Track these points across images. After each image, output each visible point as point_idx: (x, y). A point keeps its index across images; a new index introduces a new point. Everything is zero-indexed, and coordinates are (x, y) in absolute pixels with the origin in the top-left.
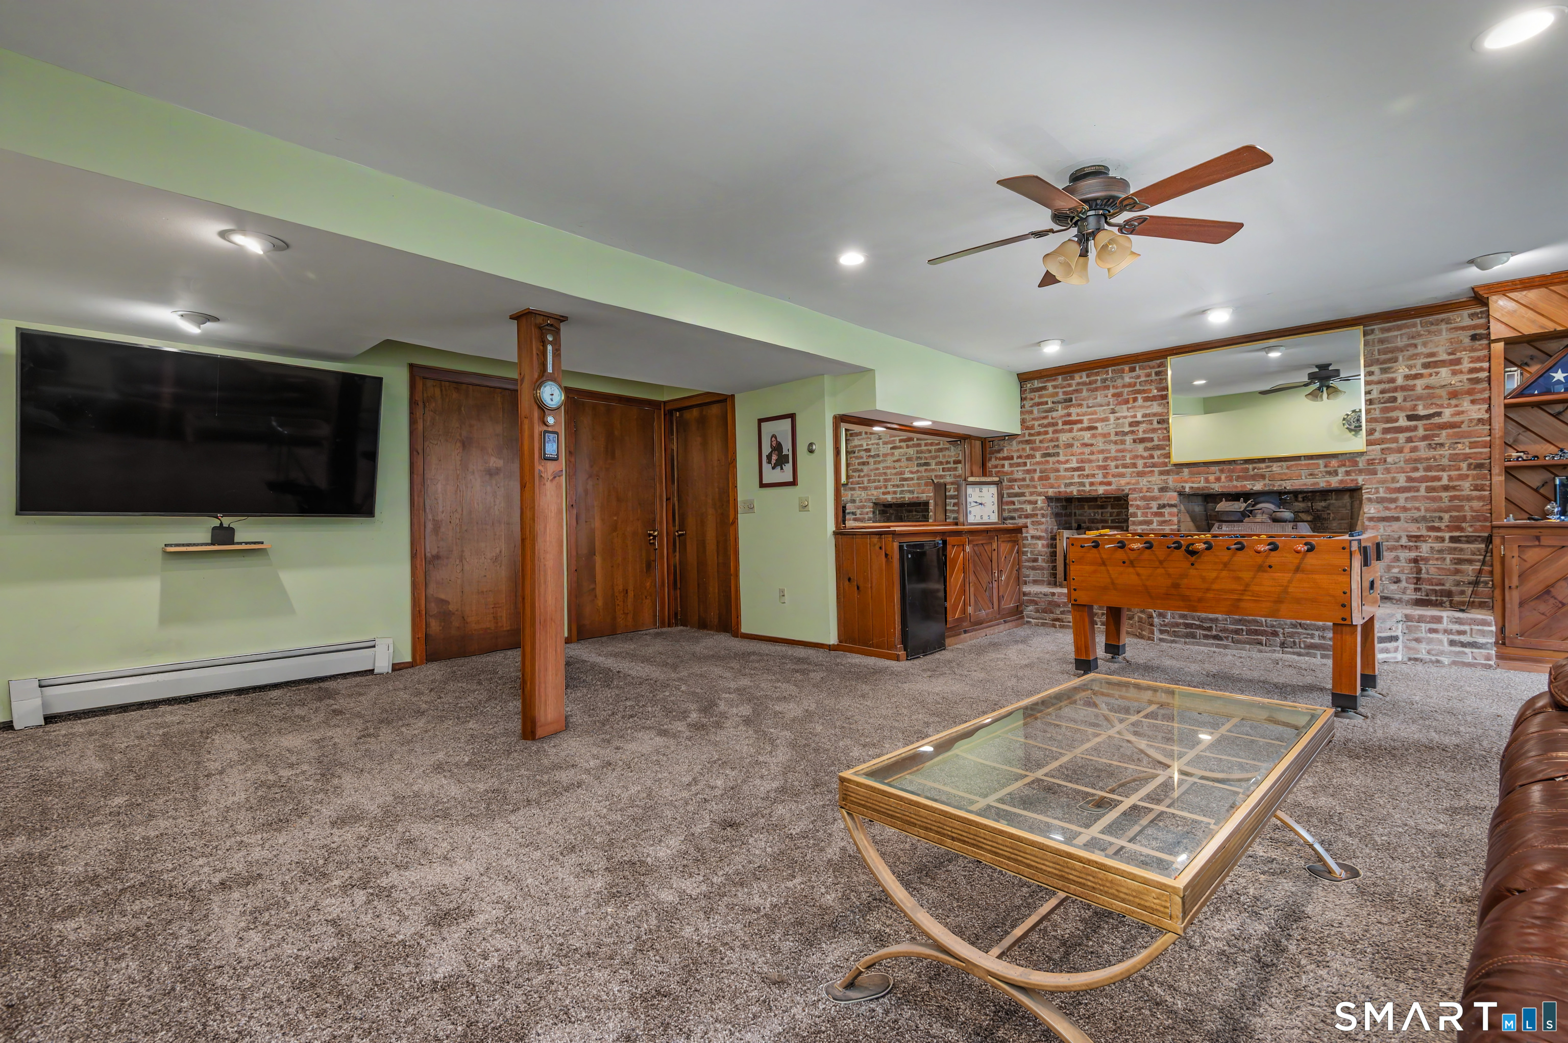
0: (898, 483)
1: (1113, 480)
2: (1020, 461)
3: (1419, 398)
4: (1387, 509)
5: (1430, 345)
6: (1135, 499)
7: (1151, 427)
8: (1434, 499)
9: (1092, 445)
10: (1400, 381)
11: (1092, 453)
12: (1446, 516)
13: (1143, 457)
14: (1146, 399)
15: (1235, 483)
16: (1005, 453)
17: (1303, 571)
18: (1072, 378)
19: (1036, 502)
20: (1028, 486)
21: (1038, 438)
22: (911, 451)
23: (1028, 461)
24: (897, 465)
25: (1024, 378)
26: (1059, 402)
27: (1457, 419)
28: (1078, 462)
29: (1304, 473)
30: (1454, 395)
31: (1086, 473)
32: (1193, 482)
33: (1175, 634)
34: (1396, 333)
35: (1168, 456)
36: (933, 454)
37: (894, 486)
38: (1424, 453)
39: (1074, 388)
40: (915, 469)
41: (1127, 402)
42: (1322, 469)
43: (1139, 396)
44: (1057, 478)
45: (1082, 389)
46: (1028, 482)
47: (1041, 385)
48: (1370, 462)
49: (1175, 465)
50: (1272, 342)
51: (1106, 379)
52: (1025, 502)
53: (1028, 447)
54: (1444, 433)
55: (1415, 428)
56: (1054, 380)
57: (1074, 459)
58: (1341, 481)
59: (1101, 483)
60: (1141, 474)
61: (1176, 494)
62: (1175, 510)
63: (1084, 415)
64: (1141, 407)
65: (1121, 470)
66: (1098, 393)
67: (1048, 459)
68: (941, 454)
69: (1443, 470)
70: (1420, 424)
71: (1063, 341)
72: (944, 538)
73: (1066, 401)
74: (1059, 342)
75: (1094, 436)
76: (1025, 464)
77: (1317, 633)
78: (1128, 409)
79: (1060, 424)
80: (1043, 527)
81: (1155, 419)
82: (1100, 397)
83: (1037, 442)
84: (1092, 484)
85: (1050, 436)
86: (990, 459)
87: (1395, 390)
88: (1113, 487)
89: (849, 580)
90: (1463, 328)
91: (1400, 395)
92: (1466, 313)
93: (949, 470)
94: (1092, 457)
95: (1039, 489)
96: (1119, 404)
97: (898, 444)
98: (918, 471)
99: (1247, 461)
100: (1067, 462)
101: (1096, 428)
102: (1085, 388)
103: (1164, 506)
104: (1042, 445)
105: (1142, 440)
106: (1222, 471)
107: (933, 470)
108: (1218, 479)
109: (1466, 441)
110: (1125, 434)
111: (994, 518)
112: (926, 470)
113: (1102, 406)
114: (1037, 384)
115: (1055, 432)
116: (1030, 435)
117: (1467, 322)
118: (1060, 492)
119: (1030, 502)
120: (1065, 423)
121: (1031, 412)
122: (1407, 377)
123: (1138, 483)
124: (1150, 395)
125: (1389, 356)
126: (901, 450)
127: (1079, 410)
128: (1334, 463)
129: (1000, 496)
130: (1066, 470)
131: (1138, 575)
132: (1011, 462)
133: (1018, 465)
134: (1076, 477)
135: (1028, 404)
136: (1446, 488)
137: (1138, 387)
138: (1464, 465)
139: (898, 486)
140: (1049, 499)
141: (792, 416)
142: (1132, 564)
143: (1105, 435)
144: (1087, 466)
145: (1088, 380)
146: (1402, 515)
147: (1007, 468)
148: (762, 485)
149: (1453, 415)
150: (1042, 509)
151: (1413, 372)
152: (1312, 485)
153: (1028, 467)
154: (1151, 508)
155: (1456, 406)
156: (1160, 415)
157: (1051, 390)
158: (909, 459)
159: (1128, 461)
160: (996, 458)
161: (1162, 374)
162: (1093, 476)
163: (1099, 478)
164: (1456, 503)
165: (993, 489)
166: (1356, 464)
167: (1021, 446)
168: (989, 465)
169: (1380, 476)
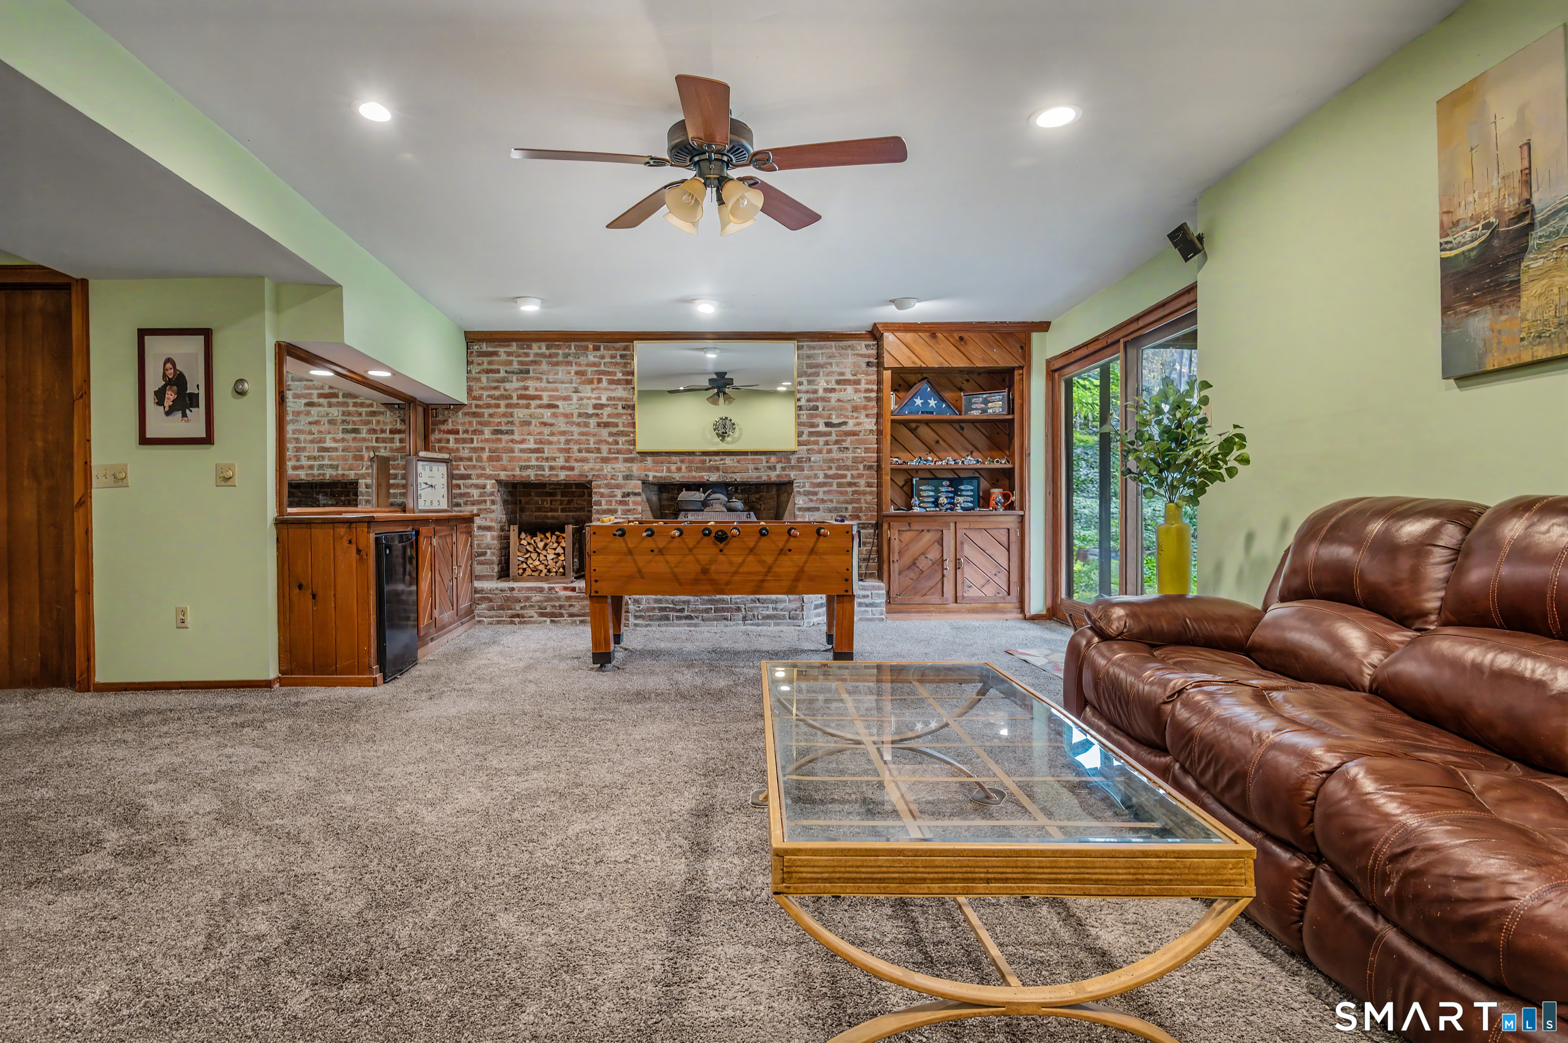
0: (316, 454)
1: (576, 465)
2: (465, 436)
3: (833, 409)
4: (811, 500)
5: (841, 366)
6: (599, 487)
7: (616, 411)
8: (841, 493)
9: (551, 425)
10: (821, 393)
11: (552, 434)
12: (850, 507)
13: (607, 443)
14: (611, 382)
15: (694, 474)
16: (450, 426)
17: (816, 554)
18: (530, 348)
19: (484, 487)
20: (474, 467)
21: (487, 412)
22: (335, 412)
23: (475, 437)
24: (315, 428)
25: (472, 338)
26: (513, 373)
27: (857, 428)
28: (536, 443)
29: (751, 466)
30: (855, 409)
31: (546, 455)
32: (656, 471)
33: (651, 618)
34: (820, 351)
35: (633, 443)
36: (364, 417)
37: (309, 458)
38: (835, 455)
39: (531, 358)
40: (340, 436)
41: (591, 382)
42: (765, 464)
43: (604, 378)
44: (511, 460)
45: (541, 362)
46: (474, 463)
47: (490, 349)
48: (799, 460)
49: (639, 453)
50: (710, 343)
51: (568, 355)
52: (472, 485)
53: (474, 420)
54: (849, 439)
55: (830, 434)
56: (509, 346)
57: (531, 438)
58: (778, 476)
59: (562, 468)
60: (605, 460)
61: (640, 482)
62: (639, 499)
63: (543, 390)
64: (606, 389)
65: (584, 454)
66: (560, 368)
67: (499, 436)
68: (374, 419)
69: (848, 470)
70: (833, 430)
71: (543, 301)
72: (416, 527)
73: (521, 372)
74: (539, 301)
75: (554, 415)
76: (472, 441)
77: (771, 606)
78: (593, 390)
79: (515, 397)
80: (492, 515)
81: (620, 404)
82: (561, 372)
83: (486, 416)
84: (552, 468)
85: (502, 410)
86: (433, 431)
87: (817, 400)
88: (576, 472)
89: (300, 587)
90: (862, 356)
91: (820, 404)
92: (863, 343)
93: (384, 440)
94: (551, 438)
95: (488, 471)
96: (583, 383)
97: (316, 400)
98: (343, 440)
99: (705, 453)
100: (523, 441)
101: (557, 407)
102: (544, 361)
103: (628, 495)
104: (492, 420)
105: (607, 425)
106: (682, 461)
107: (364, 440)
108: (679, 469)
109: (863, 446)
110: (591, 416)
111: (444, 505)
112: (354, 439)
113: (563, 383)
114: (485, 347)
115: (508, 406)
116: (477, 406)
117: (864, 351)
118: (514, 476)
119: (477, 486)
120: (520, 397)
121: (479, 380)
122: (826, 390)
123: (601, 469)
124: (615, 378)
125: (813, 370)
126: (320, 409)
127: (538, 384)
128: (773, 459)
129: (451, 477)
130: (522, 451)
131: (667, 562)
132: (457, 436)
133: (464, 441)
134: (533, 459)
135: (475, 369)
136: (850, 484)
137: (602, 368)
138: (861, 466)
139: (315, 458)
140: (499, 482)
141: (207, 334)
142: (661, 552)
143: (566, 416)
144: (546, 447)
145: (547, 352)
146: (821, 506)
147: (452, 444)
148: (144, 440)
149: (855, 425)
150: (492, 494)
151: (829, 387)
152: (757, 478)
153: (475, 445)
154: (615, 496)
155: (857, 418)
156: (626, 400)
157: (503, 357)
158: (332, 422)
159: (592, 446)
160: (440, 431)
161: (627, 358)
162: (554, 459)
163: (561, 462)
164: (856, 496)
165: (442, 469)
166: (789, 460)
167: (467, 419)
168: (433, 437)
169: (806, 472)
